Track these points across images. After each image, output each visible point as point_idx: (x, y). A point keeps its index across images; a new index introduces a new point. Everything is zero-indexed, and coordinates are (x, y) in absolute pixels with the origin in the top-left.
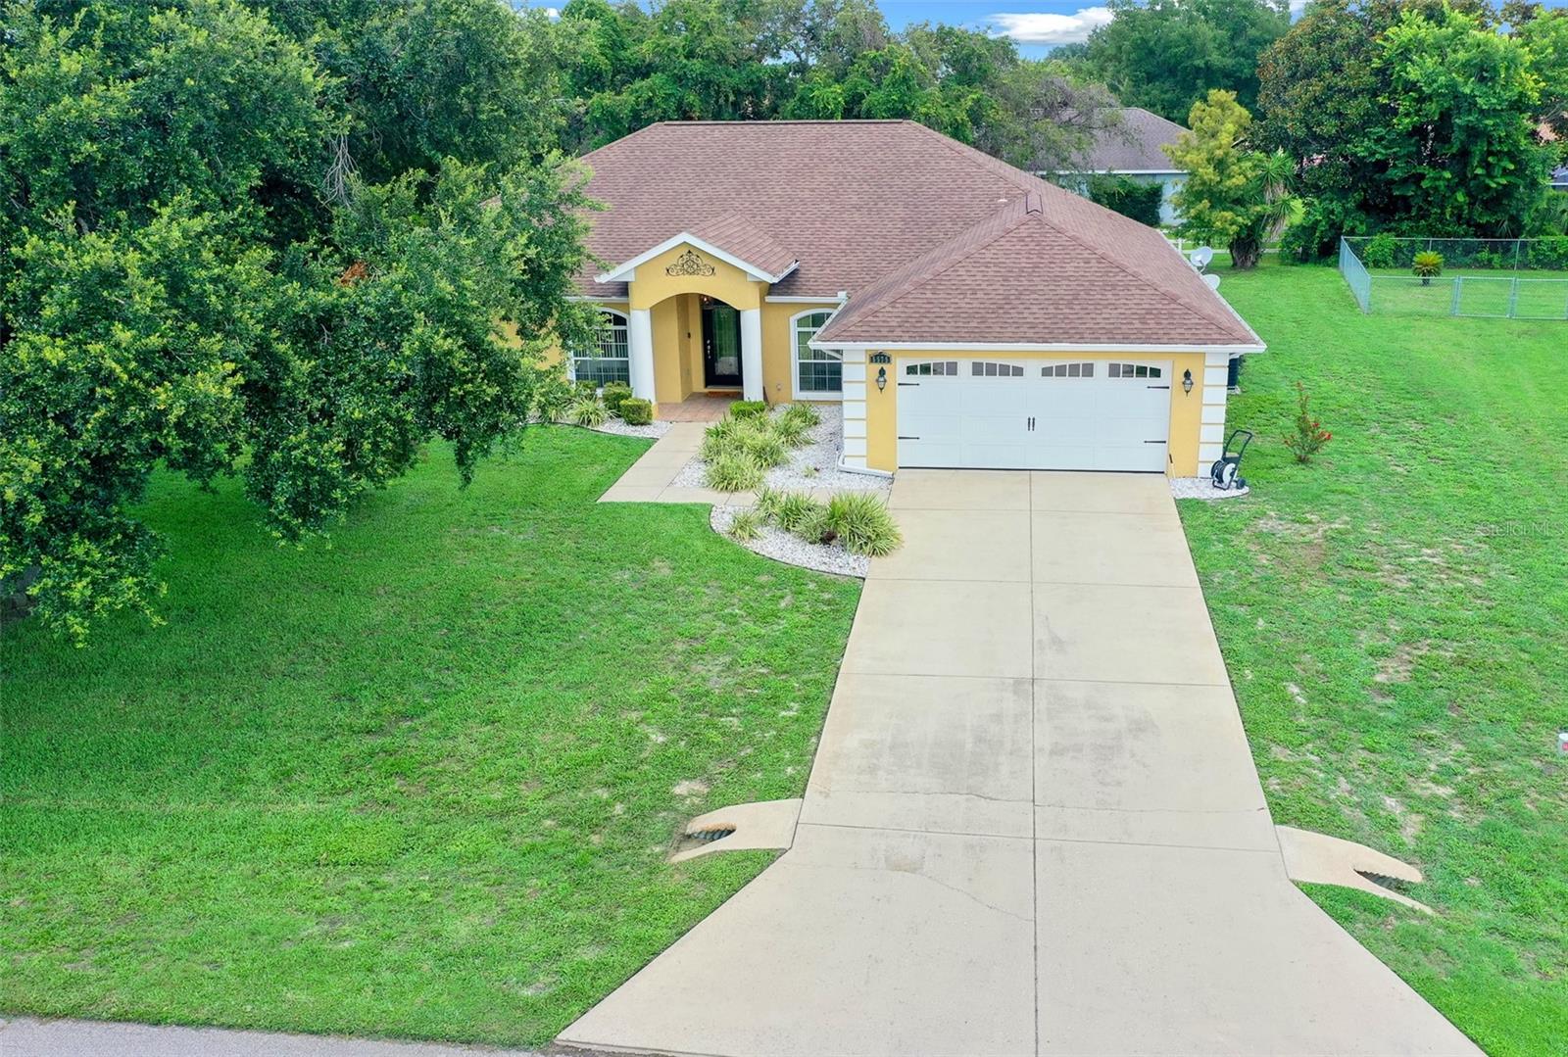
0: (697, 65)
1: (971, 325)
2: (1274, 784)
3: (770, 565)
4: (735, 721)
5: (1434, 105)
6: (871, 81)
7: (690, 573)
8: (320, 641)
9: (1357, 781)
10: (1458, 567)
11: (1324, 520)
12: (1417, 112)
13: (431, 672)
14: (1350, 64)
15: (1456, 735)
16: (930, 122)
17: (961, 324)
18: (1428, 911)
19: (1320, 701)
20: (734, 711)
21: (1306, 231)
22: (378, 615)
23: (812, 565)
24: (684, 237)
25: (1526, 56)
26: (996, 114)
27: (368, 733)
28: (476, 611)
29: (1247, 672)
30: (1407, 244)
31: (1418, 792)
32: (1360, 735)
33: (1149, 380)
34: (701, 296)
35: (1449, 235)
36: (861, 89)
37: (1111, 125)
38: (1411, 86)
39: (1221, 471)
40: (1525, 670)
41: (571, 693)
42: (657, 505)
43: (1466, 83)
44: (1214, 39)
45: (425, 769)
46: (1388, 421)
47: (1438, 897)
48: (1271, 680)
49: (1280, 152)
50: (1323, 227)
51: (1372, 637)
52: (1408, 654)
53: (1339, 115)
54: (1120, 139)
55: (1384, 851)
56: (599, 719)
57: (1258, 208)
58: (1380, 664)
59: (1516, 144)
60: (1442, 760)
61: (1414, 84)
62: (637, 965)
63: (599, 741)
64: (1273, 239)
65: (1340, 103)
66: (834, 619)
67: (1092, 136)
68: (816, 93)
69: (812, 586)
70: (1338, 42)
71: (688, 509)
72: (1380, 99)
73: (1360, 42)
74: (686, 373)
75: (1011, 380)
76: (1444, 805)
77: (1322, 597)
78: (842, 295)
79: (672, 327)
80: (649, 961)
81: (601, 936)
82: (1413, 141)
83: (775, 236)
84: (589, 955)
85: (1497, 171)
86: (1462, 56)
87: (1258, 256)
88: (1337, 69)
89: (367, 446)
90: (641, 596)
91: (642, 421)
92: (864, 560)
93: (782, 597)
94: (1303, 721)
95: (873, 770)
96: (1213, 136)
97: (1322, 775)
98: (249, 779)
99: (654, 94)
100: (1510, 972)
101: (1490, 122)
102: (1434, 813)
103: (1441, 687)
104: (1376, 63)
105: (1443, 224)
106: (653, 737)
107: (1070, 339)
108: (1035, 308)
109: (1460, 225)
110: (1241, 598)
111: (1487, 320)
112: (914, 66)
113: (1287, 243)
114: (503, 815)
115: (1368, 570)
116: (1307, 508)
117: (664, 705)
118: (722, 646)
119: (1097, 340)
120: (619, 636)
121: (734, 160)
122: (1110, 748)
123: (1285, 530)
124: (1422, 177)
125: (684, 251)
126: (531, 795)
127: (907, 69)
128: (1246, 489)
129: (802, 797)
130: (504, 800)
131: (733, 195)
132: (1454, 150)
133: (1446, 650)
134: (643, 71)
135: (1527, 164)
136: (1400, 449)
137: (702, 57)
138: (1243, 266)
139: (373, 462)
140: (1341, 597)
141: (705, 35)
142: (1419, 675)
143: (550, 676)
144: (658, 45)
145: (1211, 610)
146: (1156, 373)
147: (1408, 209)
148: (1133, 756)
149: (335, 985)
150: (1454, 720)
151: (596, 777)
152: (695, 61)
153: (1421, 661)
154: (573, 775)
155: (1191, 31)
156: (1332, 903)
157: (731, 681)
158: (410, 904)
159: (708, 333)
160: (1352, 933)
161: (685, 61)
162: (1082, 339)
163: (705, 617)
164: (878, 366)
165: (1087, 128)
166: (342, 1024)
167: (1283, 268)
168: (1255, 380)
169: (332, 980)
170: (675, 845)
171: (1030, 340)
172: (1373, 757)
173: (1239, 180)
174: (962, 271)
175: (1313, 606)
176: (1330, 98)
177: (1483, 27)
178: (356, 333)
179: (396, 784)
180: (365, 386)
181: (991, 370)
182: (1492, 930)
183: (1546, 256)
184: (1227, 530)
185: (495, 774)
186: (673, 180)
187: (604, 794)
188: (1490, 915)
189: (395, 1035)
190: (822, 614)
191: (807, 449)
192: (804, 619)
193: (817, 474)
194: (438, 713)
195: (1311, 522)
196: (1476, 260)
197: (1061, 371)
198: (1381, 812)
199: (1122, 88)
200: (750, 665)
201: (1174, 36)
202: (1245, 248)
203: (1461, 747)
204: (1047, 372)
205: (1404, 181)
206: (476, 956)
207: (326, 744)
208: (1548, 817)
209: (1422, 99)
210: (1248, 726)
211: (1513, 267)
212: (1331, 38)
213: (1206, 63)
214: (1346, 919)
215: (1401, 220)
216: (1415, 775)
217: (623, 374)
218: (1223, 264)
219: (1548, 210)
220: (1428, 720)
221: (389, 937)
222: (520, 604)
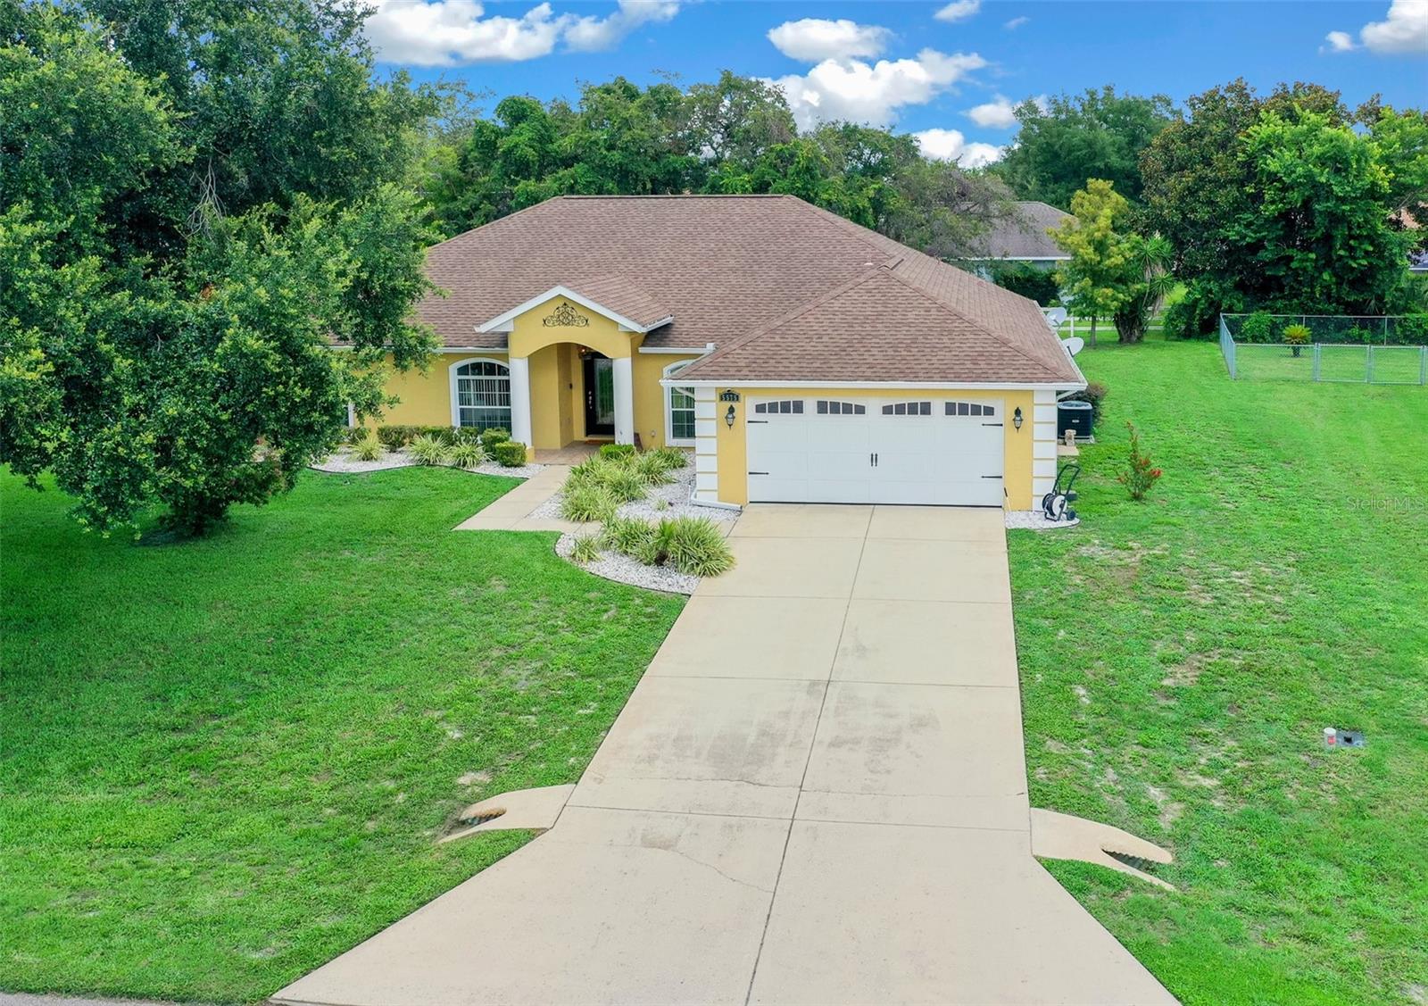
0: (616, 156)
1: (814, 365)
2: (1040, 774)
3: (602, 584)
4: (533, 718)
5: (1296, 194)
6: (778, 171)
7: (523, 590)
8: (148, 648)
9: (1124, 772)
10: (1261, 587)
11: (1144, 547)
12: (1281, 201)
13: (248, 676)
14: (1218, 157)
15: (1231, 732)
16: (829, 206)
17: (805, 365)
18: (1168, 887)
19: (1104, 702)
20: (533, 709)
21: (1186, 309)
22: (210, 624)
23: (643, 583)
24: (559, 290)
25: (1376, 150)
26: (895, 202)
27: (173, 730)
28: (307, 623)
29: (1038, 676)
30: (1282, 320)
31: (1184, 783)
32: (1137, 732)
33: (983, 419)
34: (580, 347)
35: (1320, 312)
36: (767, 178)
37: (1007, 214)
38: (1273, 177)
39: (1051, 503)
40: (1308, 674)
41: (380, 694)
42: (508, 532)
43: (1322, 174)
44: (1113, 144)
45: (220, 763)
46: (1229, 466)
47: (1183, 876)
48: (1059, 683)
49: (1157, 236)
50: (1202, 305)
51: (1166, 647)
52: (1200, 662)
53: (1211, 203)
54: (1017, 228)
55: (1138, 835)
56: (401, 716)
57: (1138, 286)
58: (1169, 670)
59: (1374, 228)
60: (1214, 754)
61: (1276, 174)
62: (371, 930)
63: (396, 737)
64: (1156, 318)
65: (1211, 192)
66: (651, 630)
67: (991, 225)
68: (726, 180)
69: (638, 601)
70: (1206, 139)
71: (537, 536)
72: (1247, 189)
73: (1228, 139)
74: (566, 422)
75: (853, 418)
76: (1209, 794)
77: (1126, 612)
78: (710, 346)
79: (552, 379)
80: (384, 928)
81: (344, 906)
82: (1279, 226)
83: (655, 295)
84: (326, 923)
85: (1359, 253)
86: (1317, 149)
87: (1143, 331)
88: (1207, 162)
89: (180, 442)
90: (470, 609)
91: (516, 462)
92: (694, 580)
93: (606, 611)
94: (1083, 719)
95: (651, 759)
96: (1094, 220)
97: (1091, 766)
98: (47, 771)
99: (576, 182)
100: (1233, 940)
101: (1347, 208)
102: (1196, 803)
103: (1224, 690)
104: (1241, 157)
105: (1315, 303)
106: (450, 733)
107: (905, 378)
108: (875, 351)
109: (1330, 303)
110: (1048, 612)
111: (1346, 384)
112: (817, 158)
113: (1170, 320)
114: (286, 805)
115: (1175, 588)
116: (1131, 536)
117: (467, 704)
118: (537, 653)
119: (930, 379)
120: (439, 643)
121: (624, 229)
122: (888, 741)
123: (1102, 555)
124: (1291, 259)
125: (560, 303)
126: (319, 787)
127: (810, 160)
128: (1076, 521)
129: (576, 783)
130: (292, 790)
131: (620, 259)
132: (1319, 234)
133: (1235, 658)
134: (568, 162)
135: (1385, 247)
136: (1234, 489)
137: (622, 149)
138: (1129, 341)
139: (188, 458)
140: (1144, 612)
141: (624, 130)
142: (1204, 679)
143: (363, 679)
144: (581, 138)
145: (1017, 622)
146: (989, 411)
147: (1281, 289)
148: (908, 747)
149: (65, 949)
150: (1231, 719)
151: (386, 770)
152: (615, 152)
153: (1209, 667)
154: (362, 769)
155: (1091, 137)
156: (1069, 877)
157: (537, 683)
158: (167, 880)
159: (589, 385)
160: (1083, 904)
161: (605, 152)
162: (916, 378)
163: (528, 627)
164: (728, 404)
165: (985, 217)
166: (61, 983)
167: (1169, 343)
168: (1112, 432)
169: (63, 944)
170: (446, 829)
171: (868, 379)
172: (1146, 752)
173: (1119, 260)
174: (810, 319)
175: (1115, 620)
176: (1202, 188)
177: (1334, 124)
178: (187, 341)
179: (192, 776)
180: (188, 388)
181: (835, 408)
182: (1230, 905)
183: (1413, 332)
184: (1049, 555)
185: (288, 768)
186: (565, 246)
187: (390, 785)
188: (1231, 893)
189: (110, 994)
190: (640, 625)
191: (668, 488)
192: (622, 629)
193: (670, 508)
194: (248, 712)
195: (1131, 549)
196: (1347, 335)
197: (900, 409)
198: (1143, 800)
199: (1030, 187)
200: (558, 669)
201: (1076, 140)
202: (1130, 323)
203: (1234, 743)
204: (887, 410)
205: (1275, 263)
206: (215, 923)
207: (130, 740)
208: (1306, 805)
209: (1286, 188)
210: (1027, 722)
211: (1383, 342)
212: (1200, 135)
213: (1106, 165)
214: (1080, 891)
215: (1275, 299)
216: (1184, 768)
217: (506, 422)
218: (1113, 339)
219: (1412, 290)
220: (1206, 719)
221: (135, 906)
222: (351, 616)
